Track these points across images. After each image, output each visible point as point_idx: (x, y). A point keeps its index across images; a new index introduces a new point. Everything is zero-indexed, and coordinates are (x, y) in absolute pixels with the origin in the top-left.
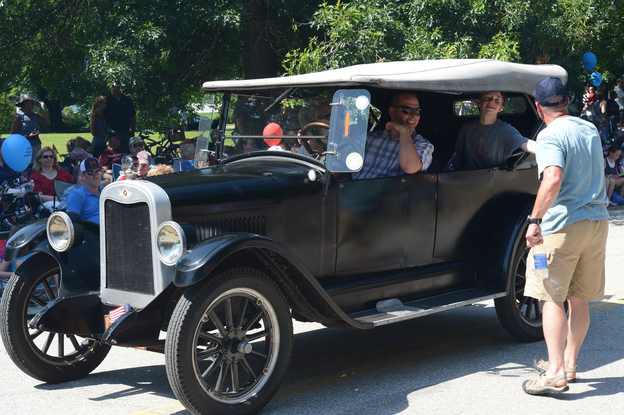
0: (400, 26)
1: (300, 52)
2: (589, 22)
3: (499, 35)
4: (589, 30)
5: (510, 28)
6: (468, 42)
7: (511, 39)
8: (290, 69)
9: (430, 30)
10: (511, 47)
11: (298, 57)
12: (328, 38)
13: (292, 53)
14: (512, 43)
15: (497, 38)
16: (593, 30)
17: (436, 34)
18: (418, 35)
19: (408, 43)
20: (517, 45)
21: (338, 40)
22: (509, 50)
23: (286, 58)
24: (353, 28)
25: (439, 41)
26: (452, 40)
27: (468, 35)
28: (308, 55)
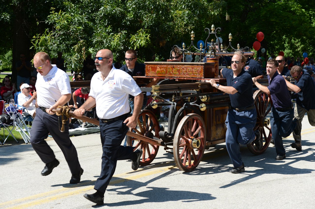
0: (91, 24)
1: (40, 36)
2: (185, 25)
3: (140, 30)
4: (186, 29)
5: (146, 27)
6: (125, 33)
7: (146, 33)
8: (35, 44)
9: (106, 27)
10: (146, 36)
11: (39, 38)
12: (55, 29)
13: (36, 36)
14: (147, 35)
15: (139, 32)
16: (188, 29)
17: (109, 29)
18: (100, 29)
19: (95, 32)
20: (149, 36)
21: (60, 30)
22: (145, 38)
23: (33, 39)
24: (68, 24)
25: (111, 32)
26: (117, 32)
27: (125, 30)
28: (44, 37)
